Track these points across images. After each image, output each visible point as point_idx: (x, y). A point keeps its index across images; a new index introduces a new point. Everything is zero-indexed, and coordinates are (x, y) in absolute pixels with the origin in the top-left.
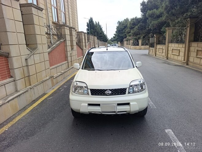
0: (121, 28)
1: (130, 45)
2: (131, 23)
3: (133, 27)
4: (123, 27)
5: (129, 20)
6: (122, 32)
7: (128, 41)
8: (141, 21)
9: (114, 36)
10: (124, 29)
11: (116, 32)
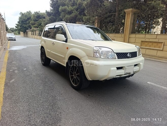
0: (24, 19)
1: (36, 35)
2: (36, 16)
3: (37, 19)
4: (26, 19)
5: (31, 13)
6: (26, 23)
7: (33, 32)
8: (52, 15)
9: (16, 26)
10: (27, 20)
11: (18, 22)
